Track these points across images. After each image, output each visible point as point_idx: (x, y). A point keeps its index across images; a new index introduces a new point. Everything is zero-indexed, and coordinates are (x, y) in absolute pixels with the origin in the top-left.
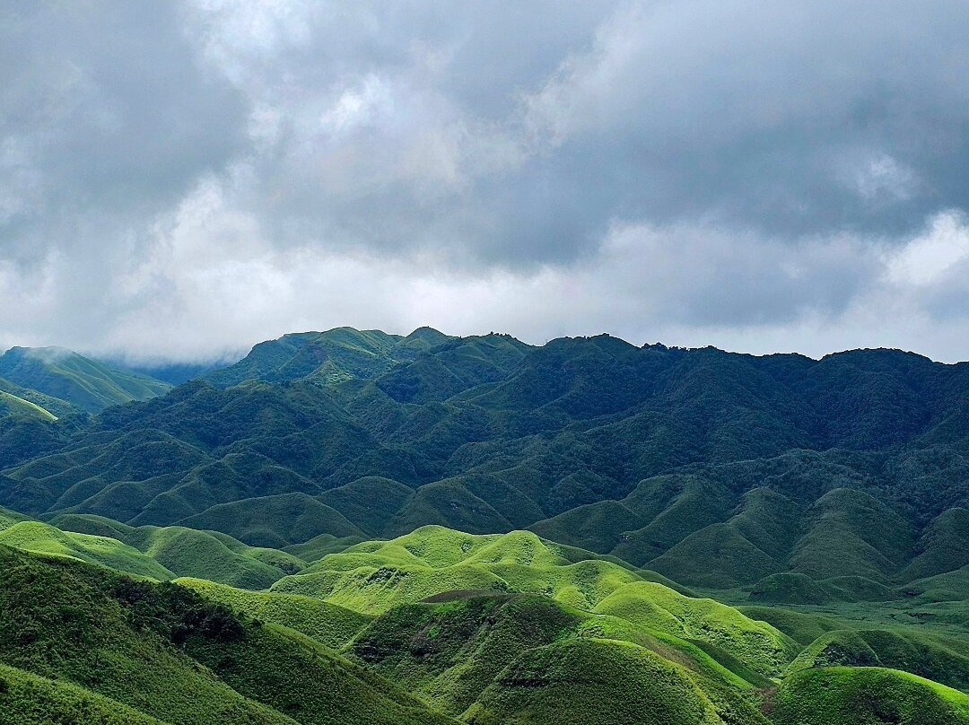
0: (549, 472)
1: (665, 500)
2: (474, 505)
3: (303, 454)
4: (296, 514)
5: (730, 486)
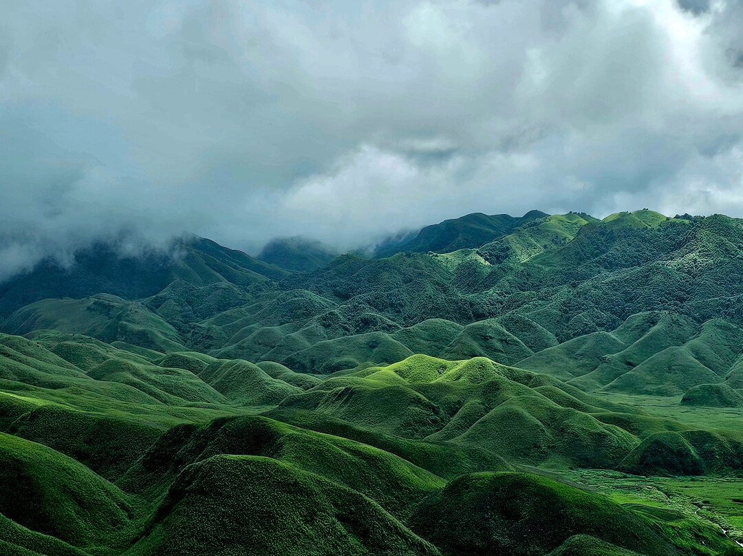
0: (566, 312)
1: (644, 331)
2: (504, 338)
3: (399, 304)
4: (373, 347)
5: (694, 318)
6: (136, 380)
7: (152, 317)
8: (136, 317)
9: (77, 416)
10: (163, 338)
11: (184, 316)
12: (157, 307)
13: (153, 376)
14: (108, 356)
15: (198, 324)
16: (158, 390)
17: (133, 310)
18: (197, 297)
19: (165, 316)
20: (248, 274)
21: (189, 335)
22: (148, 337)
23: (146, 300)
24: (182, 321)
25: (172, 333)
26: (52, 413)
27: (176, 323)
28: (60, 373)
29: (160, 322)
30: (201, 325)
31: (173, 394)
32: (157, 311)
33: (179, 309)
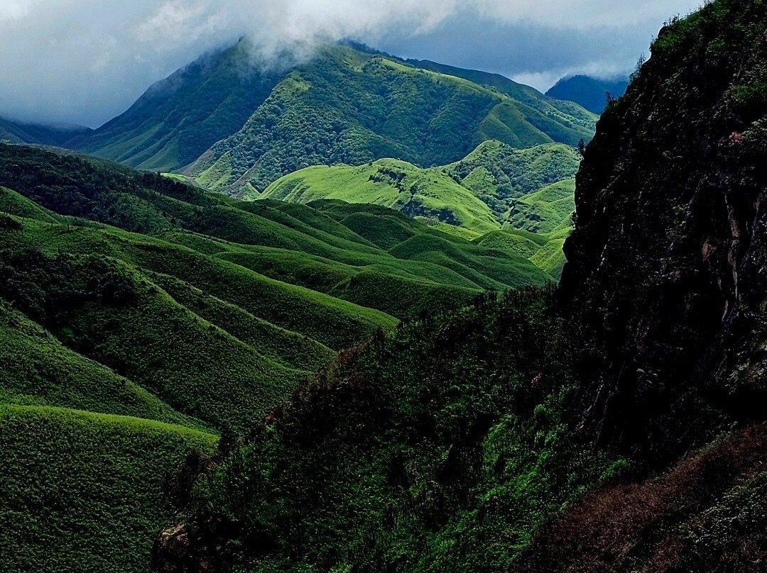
6: (452, 261)
7: (457, 190)
8: (436, 190)
9: (406, 284)
10: (473, 217)
11: (499, 190)
12: (463, 176)
13: (473, 258)
14: (412, 231)
15: (519, 200)
16: (479, 275)
17: (433, 180)
18: (518, 163)
19: (473, 188)
20: (584, 133)
21: (506, 215)
22: (453, 216)
23: (450, 167)
24: (496, 197)
25: (484, 212)
26: (376, 280)
27: (488, 199)
28: (356, 250)
29: (467, 197)
30: (522, 201)
31: (498, 280)
32: (463, 181)
33: (492, 179)
